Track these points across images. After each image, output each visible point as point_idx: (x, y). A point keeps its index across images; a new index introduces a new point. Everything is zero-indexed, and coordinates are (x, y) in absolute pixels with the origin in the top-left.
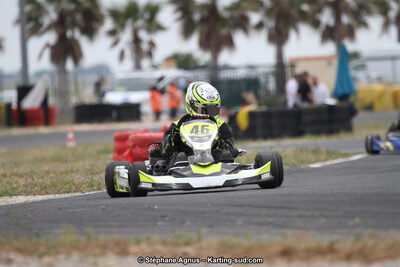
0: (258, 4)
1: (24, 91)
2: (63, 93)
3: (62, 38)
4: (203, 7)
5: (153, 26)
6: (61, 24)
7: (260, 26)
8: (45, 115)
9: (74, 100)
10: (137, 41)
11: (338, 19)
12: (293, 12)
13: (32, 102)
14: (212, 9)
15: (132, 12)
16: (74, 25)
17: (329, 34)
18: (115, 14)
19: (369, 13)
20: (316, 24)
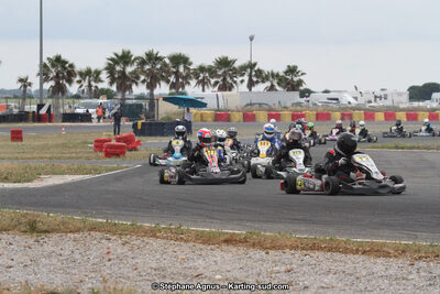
0: (144, 72)
1: (40, 106)
2: (57, 108)
3: (58, 83)
4: (119, 72)
5: (98, 80)
6: (57, 77)
7: (143, 82)
8: (49, 117)
9: (61, 111)
10: (90, 86)
11: (177, 80)
12: (158, 76)
13: (43, 111)
14: (123, 73)
15: (88, 72)
16: (63, 78)
17: (173, 86)
18: (81, 74)
19: (191, 78)
20: (168, 81)
